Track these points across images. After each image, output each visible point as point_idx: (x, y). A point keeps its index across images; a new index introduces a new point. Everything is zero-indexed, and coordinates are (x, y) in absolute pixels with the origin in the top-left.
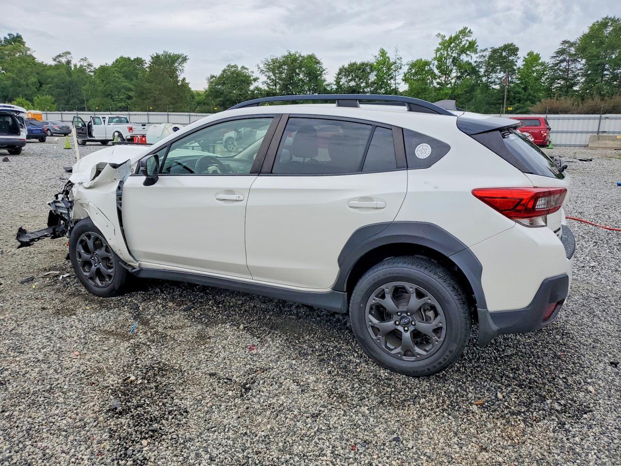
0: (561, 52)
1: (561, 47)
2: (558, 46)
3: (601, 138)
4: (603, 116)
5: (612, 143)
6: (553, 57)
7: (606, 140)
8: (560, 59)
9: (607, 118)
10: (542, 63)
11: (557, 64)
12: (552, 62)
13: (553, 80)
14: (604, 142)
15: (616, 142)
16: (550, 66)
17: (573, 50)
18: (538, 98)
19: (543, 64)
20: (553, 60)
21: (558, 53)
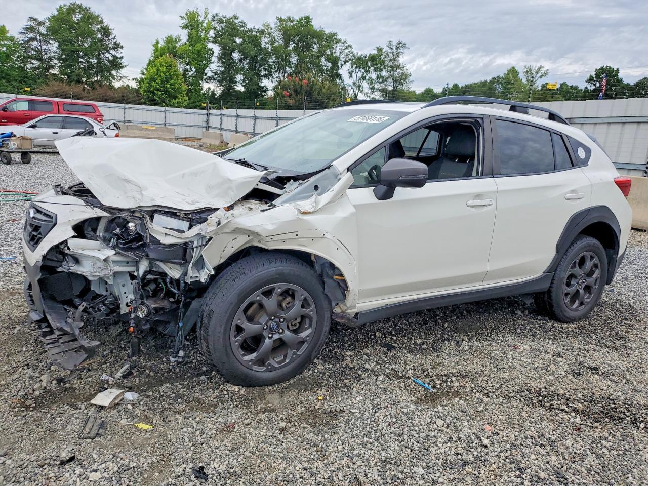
0: (30, 29)
1: (29, 23)
2: (26, 23)
3: (129, 127)
4: (127, 106)
5: (140, 132)
6: (22, 33)
7: (134, 130)
8: (29, 36)
9: (130, 108)
10: (11, 37)
11: (27, 42)
12: (22, 39)
13: (25, 59)
14: (132, 131)
15: (143, 131)
16: (20, 42)
17: (43, 30)
18: (14, 78)
19: (11, 39)
20: (22, 36)
21: (26, 29)
